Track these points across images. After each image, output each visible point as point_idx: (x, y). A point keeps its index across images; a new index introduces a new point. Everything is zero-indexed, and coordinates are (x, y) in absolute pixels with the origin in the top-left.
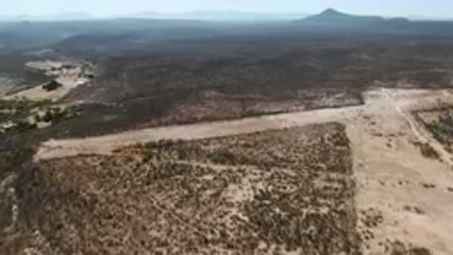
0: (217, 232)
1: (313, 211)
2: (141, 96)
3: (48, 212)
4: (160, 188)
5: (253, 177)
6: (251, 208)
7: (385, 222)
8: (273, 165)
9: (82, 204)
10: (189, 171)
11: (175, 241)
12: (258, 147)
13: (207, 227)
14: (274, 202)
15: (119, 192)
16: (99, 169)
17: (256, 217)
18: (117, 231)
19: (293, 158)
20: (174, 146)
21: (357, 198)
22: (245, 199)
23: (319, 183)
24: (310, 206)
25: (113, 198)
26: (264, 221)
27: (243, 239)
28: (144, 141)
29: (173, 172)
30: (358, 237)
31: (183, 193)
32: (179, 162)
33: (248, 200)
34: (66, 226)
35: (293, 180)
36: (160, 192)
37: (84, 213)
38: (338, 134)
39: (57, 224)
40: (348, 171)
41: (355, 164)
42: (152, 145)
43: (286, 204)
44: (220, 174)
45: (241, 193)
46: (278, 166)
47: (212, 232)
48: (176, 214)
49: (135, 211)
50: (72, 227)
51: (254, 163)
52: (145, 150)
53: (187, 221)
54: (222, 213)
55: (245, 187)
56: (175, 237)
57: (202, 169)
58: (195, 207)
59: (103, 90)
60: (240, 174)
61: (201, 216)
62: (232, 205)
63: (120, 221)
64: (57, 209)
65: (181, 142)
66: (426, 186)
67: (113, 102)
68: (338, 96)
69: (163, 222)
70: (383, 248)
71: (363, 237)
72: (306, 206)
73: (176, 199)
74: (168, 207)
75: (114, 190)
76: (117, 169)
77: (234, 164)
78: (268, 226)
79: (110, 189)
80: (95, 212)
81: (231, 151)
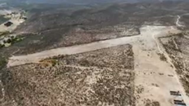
0: (83, 98)
1: (119, 87)
2: (48, 29)
3: (17, 92)
4: (60, 79)
5: (96, 72)
6: (96, 87)
7: (145, 90)
8: (104, 66)
9: (30, 87)
10: (71, 70)
11: (68, 103)
12: (98, 57)
13: (79, 96)
14: (105, 84)
15: (44, 81)
16: (35, 70)
17: (97, 91)
18: (45, 99)
19: (111, 63)
20: (65, 58)
21: (135, 81)
22: (93, 82)
23: (121, 74)
24: (118, 85)
25: (42, 84)
26: (101, 93)
27: (93, 101)
28: (52, 56)
29: (65, 71)
30: (135, 98)
31: (69, 81)
32: (67, 66)
34: (25, 98)
35: (111, 73)
36: (60, 81)
37: (31, 92)
38: (129, 50)
39: (21, 97)
40: (132, 68)
41: (135, 65)
42: (55, 58)
43: (109, 84)
44: (83, 71)
45: (91, 80)
46: (106, 67)
47: (82, 99)
48: (67, 91)
49: (51, 90)
50: (28, 99)
51: (96, 65)
52: (53, 60)
53: (72, 94)
54: (84, 90)
55: (93, 77)
56: (68, 101)
57: (76, 69)
58: (74, 87)
59: (31, 26)
60: (91, 71)
61: (77, 91)
62: (88, 86)
63: (46, 95)
64: (20, 90)
65: (67, 56)
66: (160, 74)
67: (36, 32)
68: (130, 30)
69: (63, 95)
70: (143, 102)
72: (116, 85)
73: (67, 84)
74: (64, 87)
75: (42, 80)
76: (42, 70)
77: (89, 66)
78: (102, 95)
79: (41, 80)
80: (36, 91)
81: (87, 59)
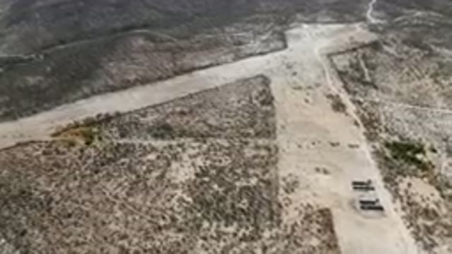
0: (167, 217)
1: (245, 184)
2: (62, 42)
3: (8, 218)
4: (109, 176)
5: (192, 152)
6: (193, 188)
7: (301, 185)
8: (209, 136)
9: (37, 204)
10: (133, 152)
11: (133, 232)
12: (194, 113)
13: (158, 213)
14: (213, 179)
15: (71, 185)
16: (43, 159)
17: (198, 197)
18: (79, 230)
19: (226, 125)
20: (113, 121)
21: (279, 165)
22: (187, 177)
23: (249, 152)
24: (242, 179)
25: (66, 193)
26: (206, 200)
27: (190, 220)
28: (81, 118)
29: (118, 155)
30: (280, 206)
31: (131, 179)
32: (122, 141)
33: (190, 179)
34: (30, 231)
35: (227, 151)
36: (109, 180)
37: (43, 215)
38: (264, 91)
39: (20, 230)
40: (273, 135)
41: (279, 127)
42: (90, 123)
43: (223, 179)
44: (162, 152)
45: (183, 173)
46: (213, 136)
47: (164, 218)
48: (130, 204)
49: (91, 206)
50: (36, 232)
51: (191, 135)
52: (85, 129)
53: (140, 210)
54: (169, 197)
55: (186, 165)
56: (132, 228)
57: (145, 148)
58: (144, 192)
59: (14, 37)
60: (180, 150)
61: (151, 202)
62: (176, 187)
63: (80, 218)
64: (15, 213)
65: (118, 115)
66: (333, 145)
67: (30, 54)
68: (264, 38)
69: (119, 214)
70: (297, 213)
71: (283, 204)
72: (238, 179)
73: (126, 186)
74: (120, 196)
75: (65, 183)
76: (62, 157)
77: (173, 138)
78: (209, 204)
79: (61, 184)
80: (54, 213)
81: (168, 121)
